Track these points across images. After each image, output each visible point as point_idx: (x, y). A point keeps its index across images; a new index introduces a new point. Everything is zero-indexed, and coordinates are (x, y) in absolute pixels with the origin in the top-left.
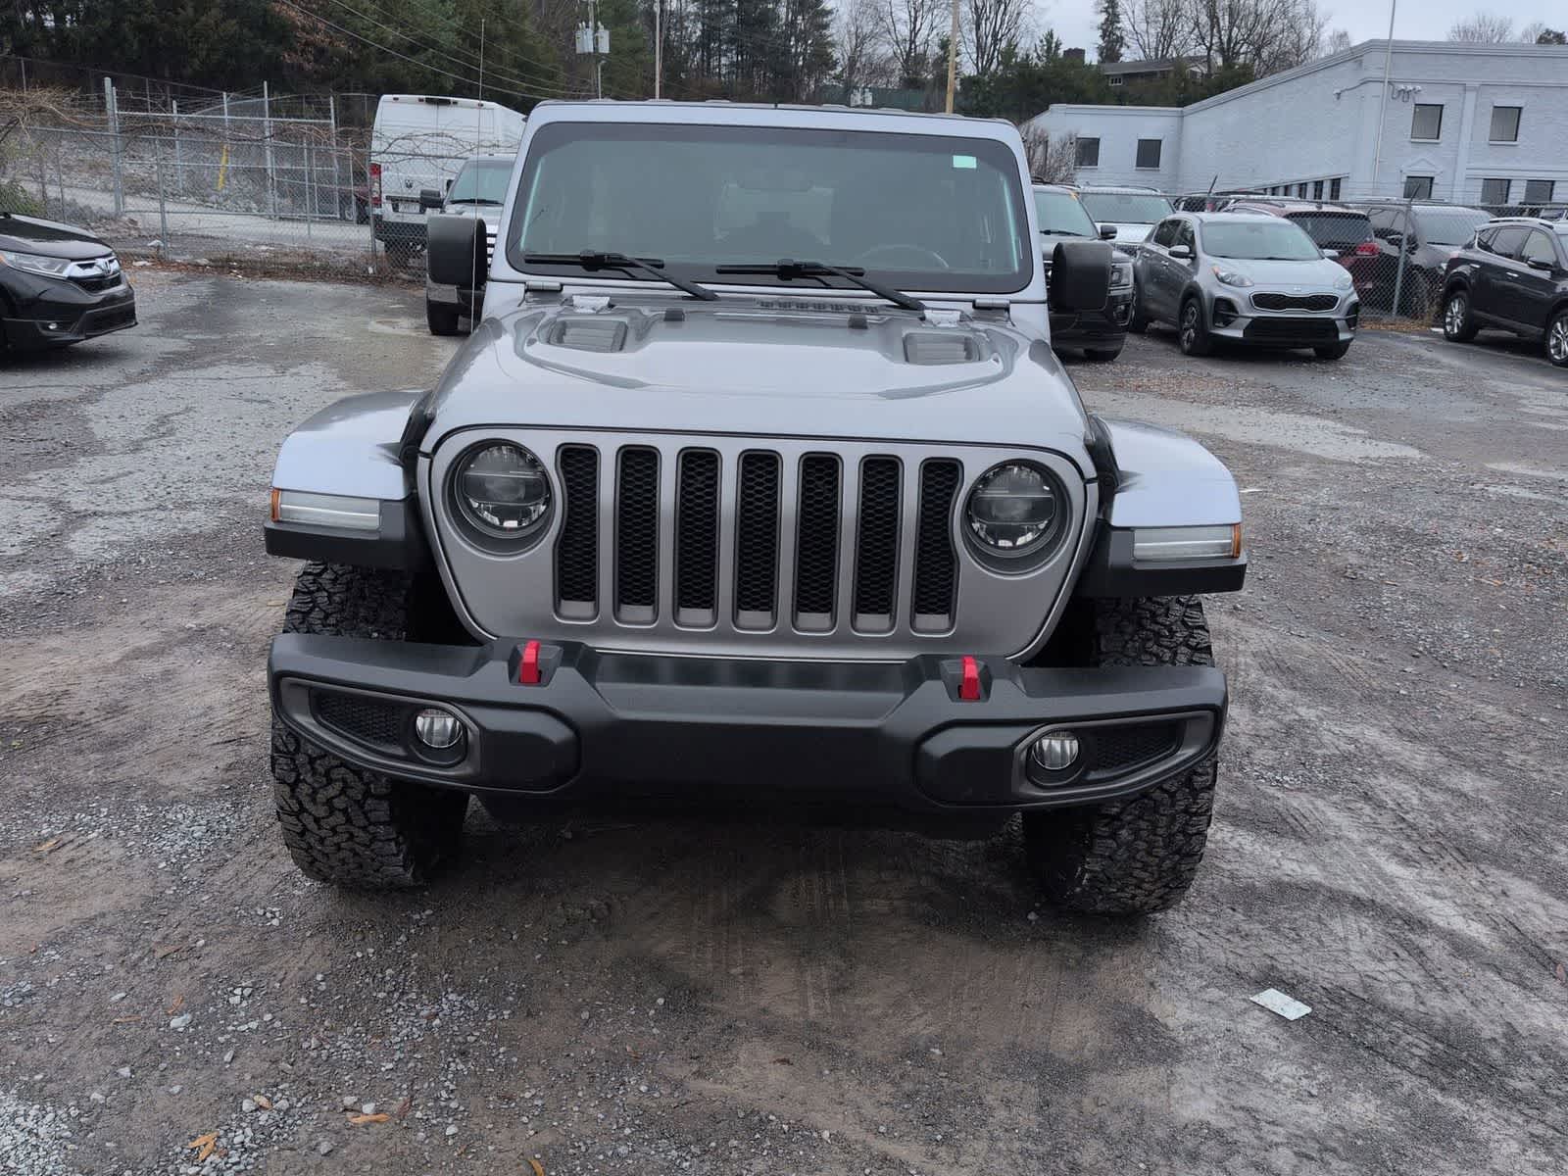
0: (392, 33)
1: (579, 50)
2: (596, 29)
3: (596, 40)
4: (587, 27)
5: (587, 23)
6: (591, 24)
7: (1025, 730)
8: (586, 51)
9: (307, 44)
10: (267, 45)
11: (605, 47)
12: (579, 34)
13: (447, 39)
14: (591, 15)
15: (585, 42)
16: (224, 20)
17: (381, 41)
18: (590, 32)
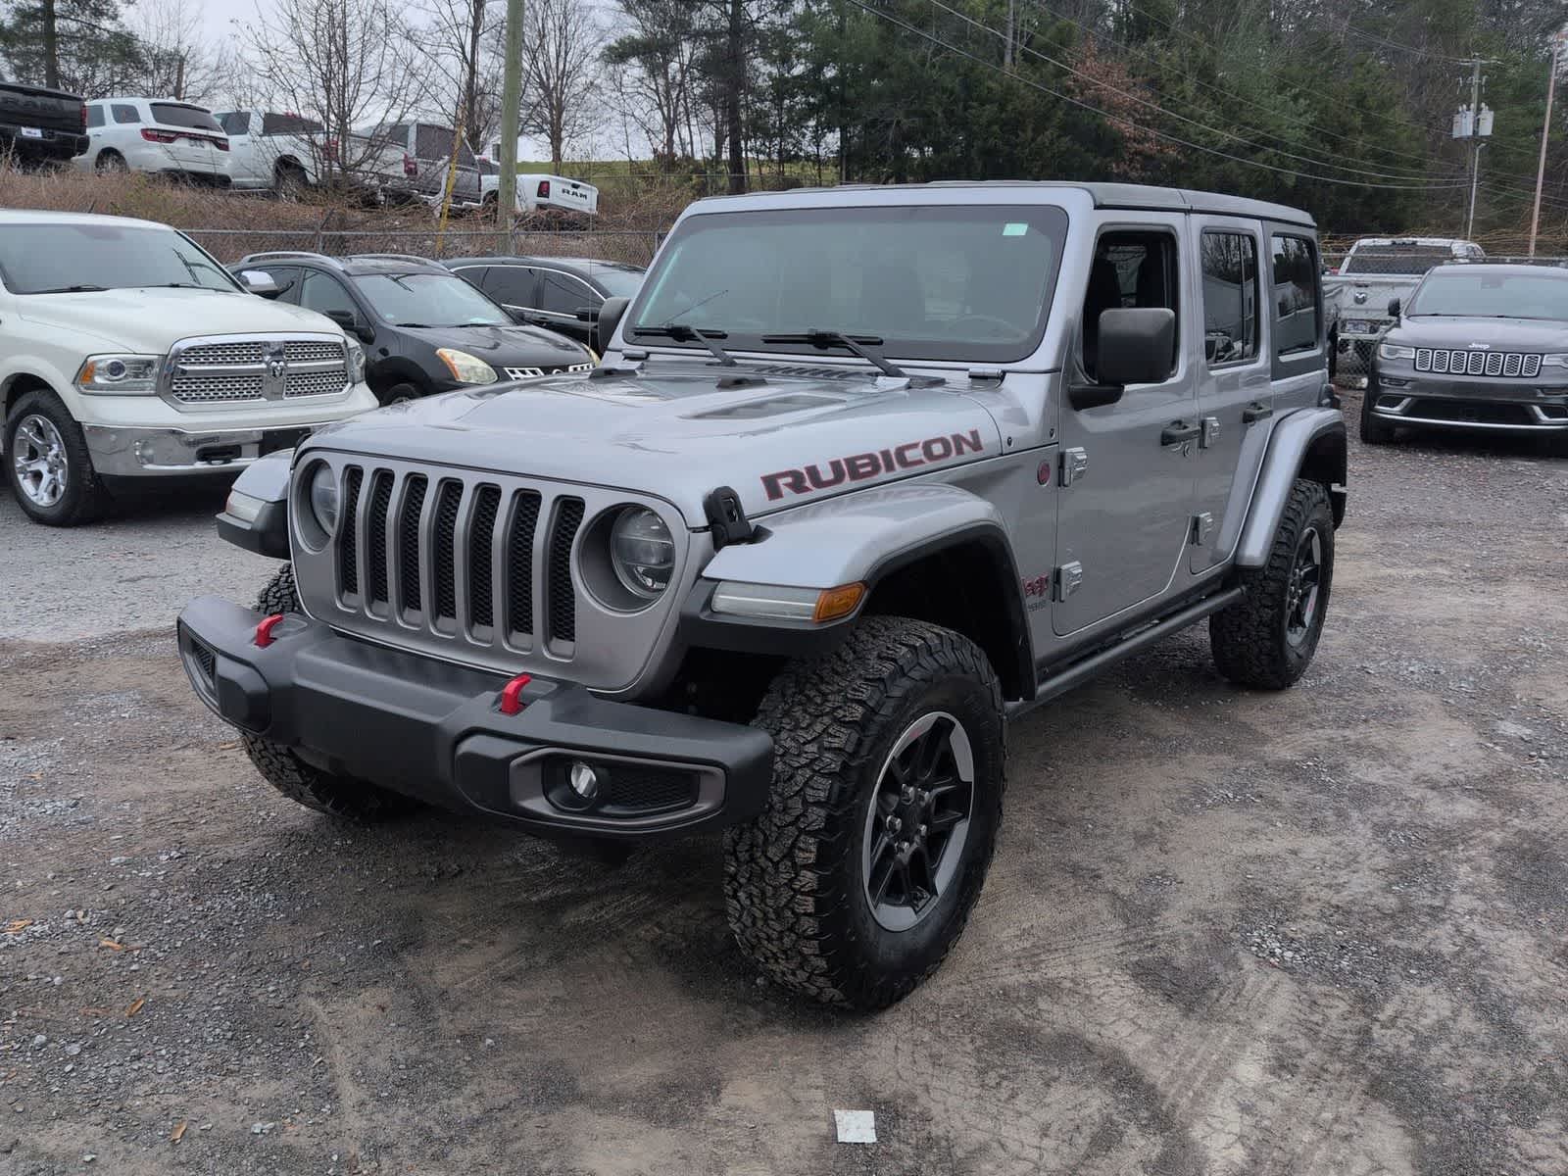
0: (1227, 136)
1: (1456, 134)
2: (1479, 110)
3: (1477, 123)
4: (1468, 110)
5: (1468, 106)
6: (1472, 106)
7: (526, 747)
8: (1464, 134)
9: (1137, 153)
10: (1095, 157)
11: (1486, 129)
12: (1457, 118)
13: (1294, 135)
14: (1475, 96)
15: (1464, 125)
16: (1059, 137)
17: (1213, 144)
18: (1471, 114)
